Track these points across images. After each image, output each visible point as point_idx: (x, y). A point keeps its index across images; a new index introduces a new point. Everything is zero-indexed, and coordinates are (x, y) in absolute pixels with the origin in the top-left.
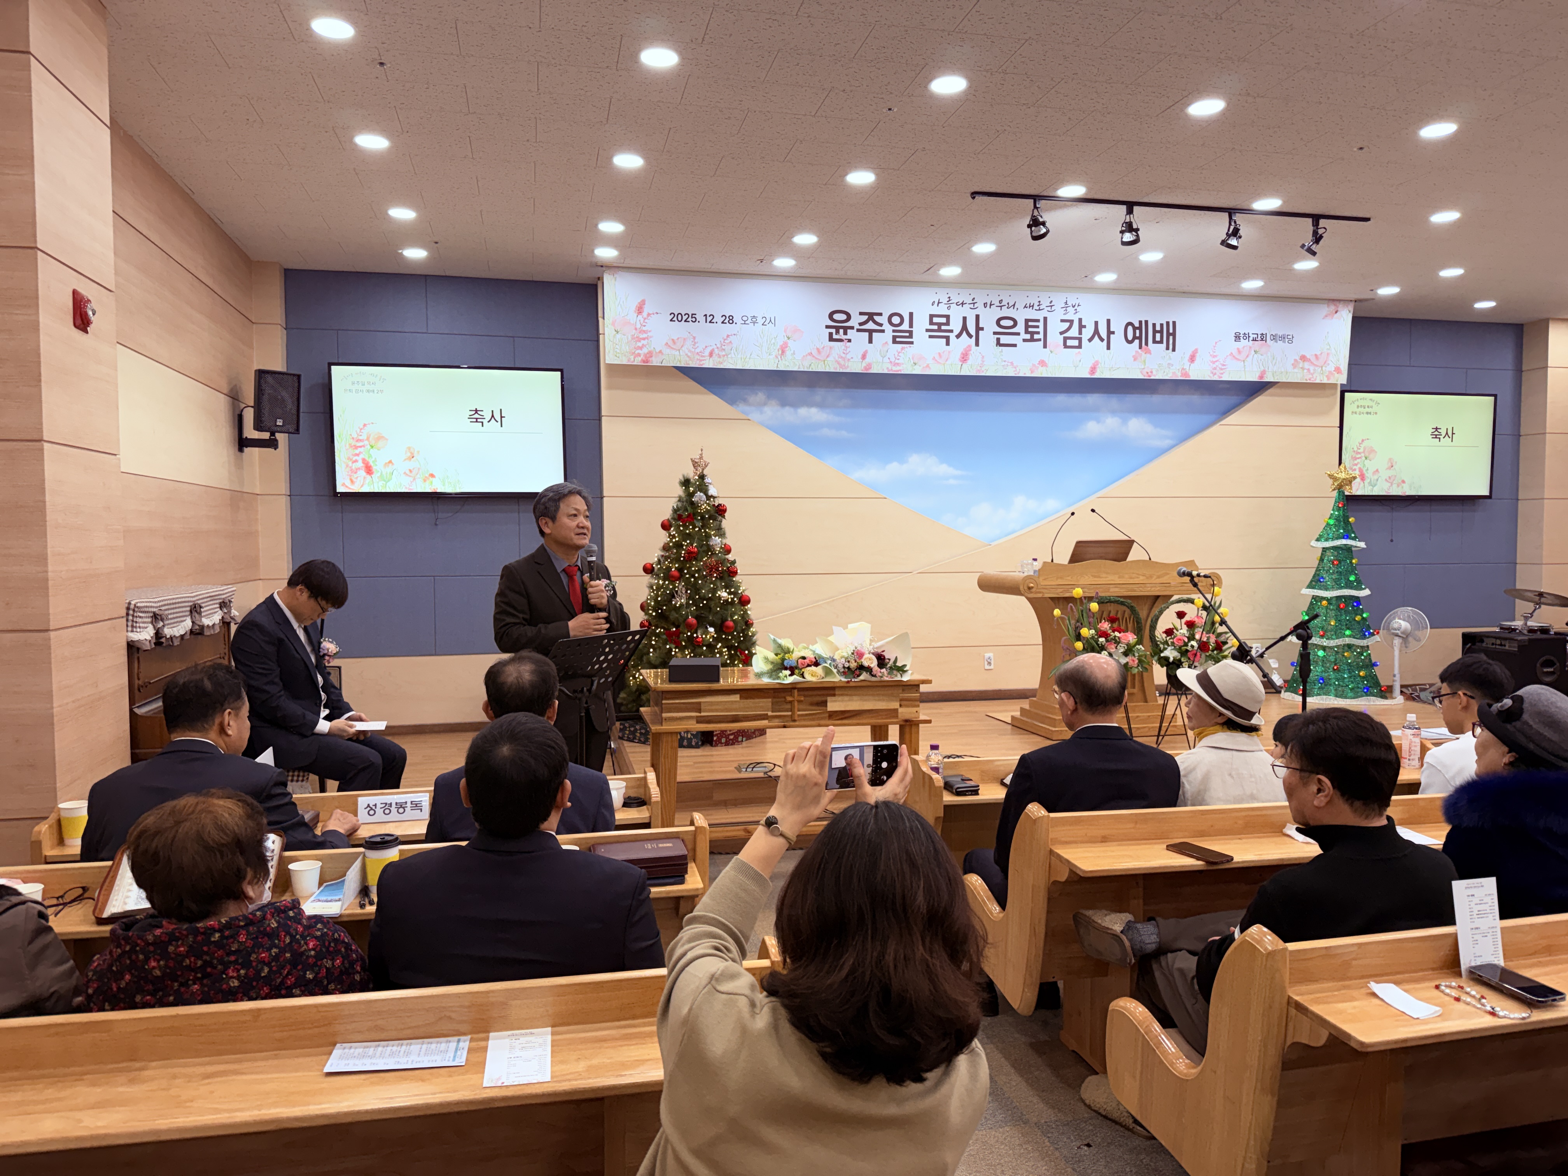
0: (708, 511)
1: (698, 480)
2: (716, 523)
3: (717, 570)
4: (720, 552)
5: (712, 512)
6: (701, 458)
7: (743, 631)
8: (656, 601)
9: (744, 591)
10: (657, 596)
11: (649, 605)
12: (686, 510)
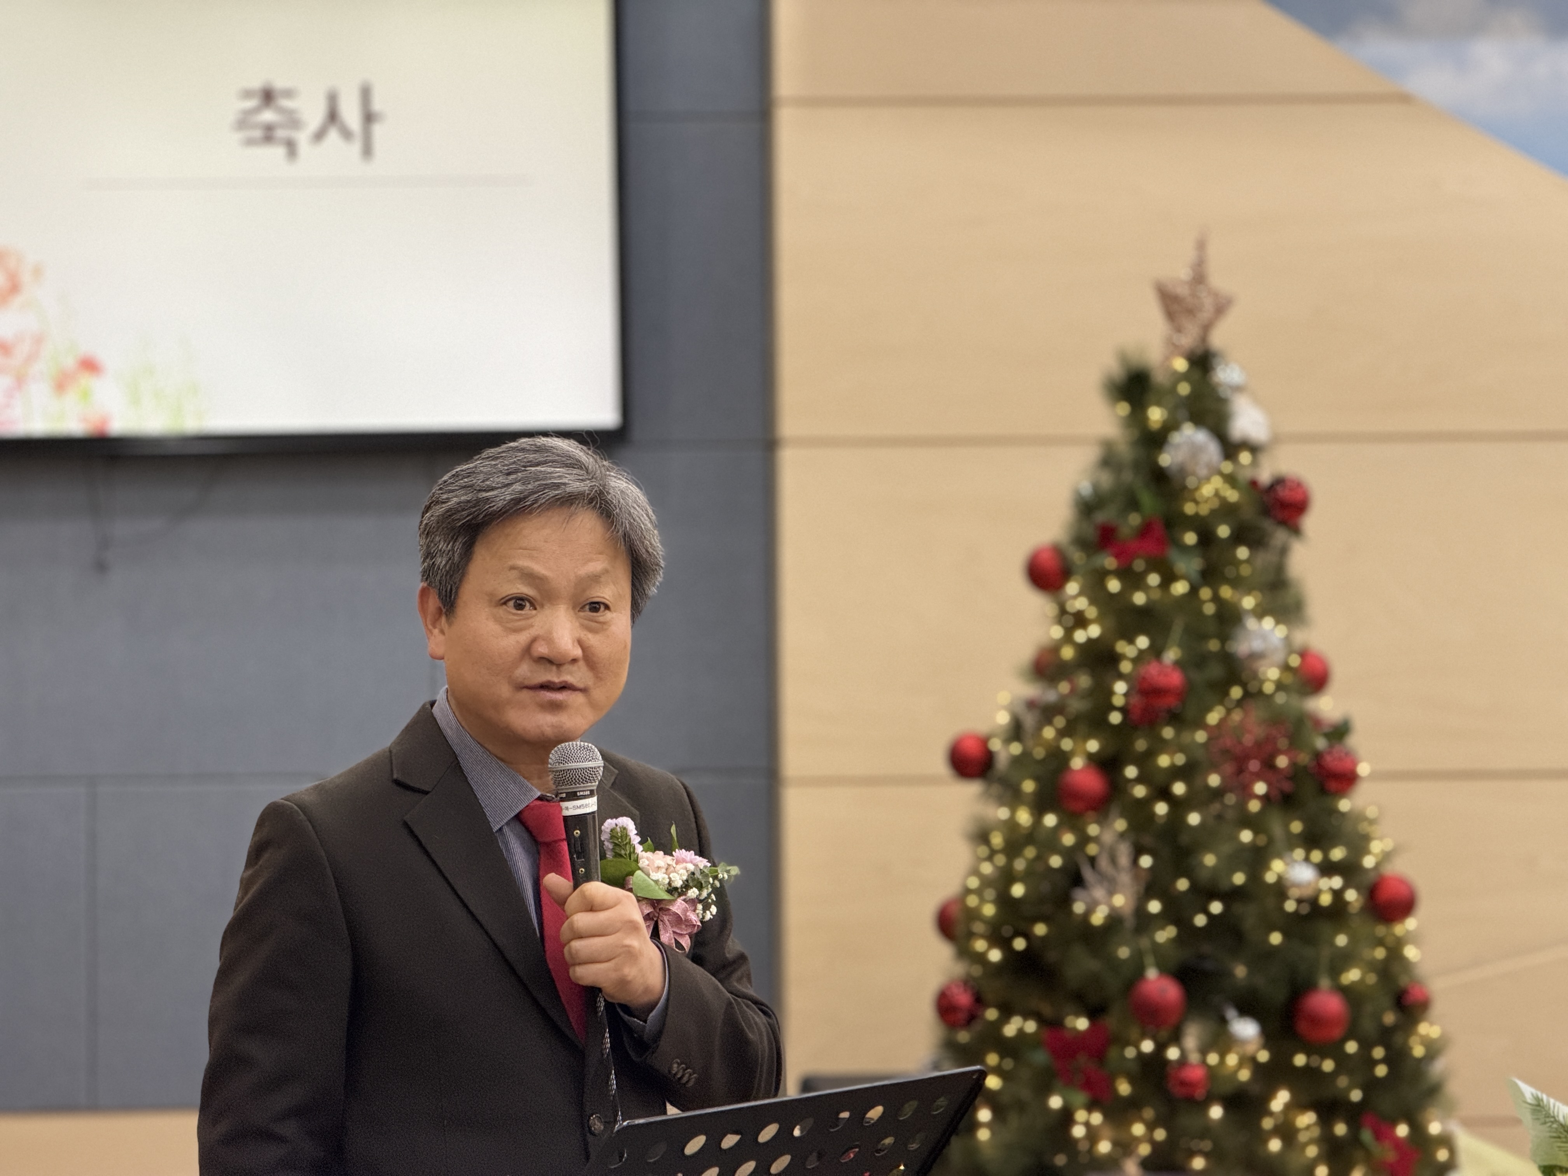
0: (1226, 511)
1: (1185, 377)
2: (1264, 558)
3: (1269, 765)
4: (1280, 686)
5: (1249, 514)
6: (1199, 278)
7: (1385, 1036)
8: (1004, 900)
9: (1386, 856)
10: (1007, 877)
11: (973, 915)
12: (1133, 504)
